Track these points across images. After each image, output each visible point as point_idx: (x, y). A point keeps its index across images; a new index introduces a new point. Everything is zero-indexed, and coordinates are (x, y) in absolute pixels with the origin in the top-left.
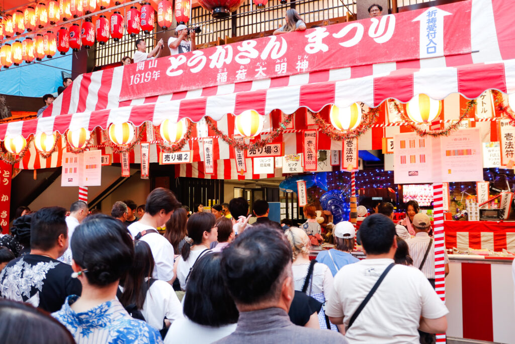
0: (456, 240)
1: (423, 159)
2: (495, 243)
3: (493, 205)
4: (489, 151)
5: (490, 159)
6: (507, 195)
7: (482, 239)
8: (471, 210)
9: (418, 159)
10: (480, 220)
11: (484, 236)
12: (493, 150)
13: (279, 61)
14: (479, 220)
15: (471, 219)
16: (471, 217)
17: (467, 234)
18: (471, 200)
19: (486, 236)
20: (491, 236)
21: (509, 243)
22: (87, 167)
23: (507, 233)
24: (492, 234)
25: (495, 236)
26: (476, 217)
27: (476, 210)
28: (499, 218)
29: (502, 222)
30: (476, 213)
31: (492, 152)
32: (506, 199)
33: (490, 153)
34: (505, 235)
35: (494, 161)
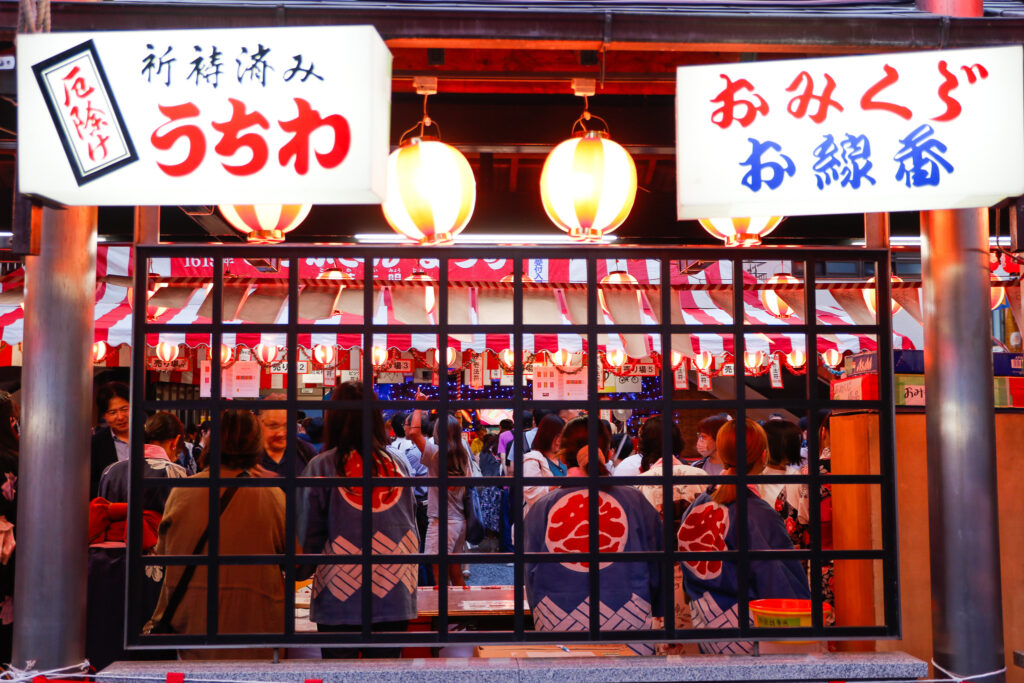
1: (552, 385)
9: (549, 385)
13: (391, 270)
22: (238, 378)
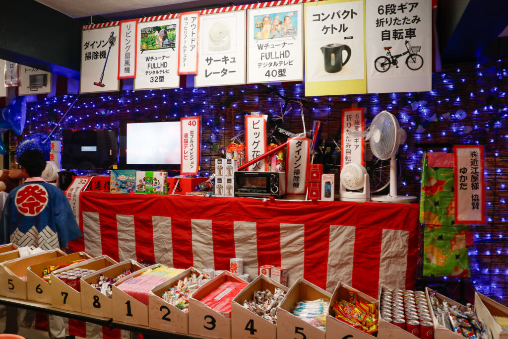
0: (191, 234)
2: (259, 243)
3: (273, 164)
4: (260, 47)
5: (260, 65)
6: (299, 144)
7: (237, 235)
8: (220, 174)
10: (236, 195)
11: (238, 229)
12: (267, 45)
14: (233, 196)
15: (220, 193)
16: (220, 188)
17: (208, 223)
18: (233, 153)
19: (242, 230)
20: (252, 229)
21: (285, 246)
23: (282, 225)
24: (253, 225)
25: (259, 229)
26: (229, 188)
27: (230, 175)
28: (269, 191)
29: (272, 201)
30: (229, 180)
31: (264, 51)
32: (298, 151)
33: (261, 51)
34: (278, 229)
35: (267, 68)
